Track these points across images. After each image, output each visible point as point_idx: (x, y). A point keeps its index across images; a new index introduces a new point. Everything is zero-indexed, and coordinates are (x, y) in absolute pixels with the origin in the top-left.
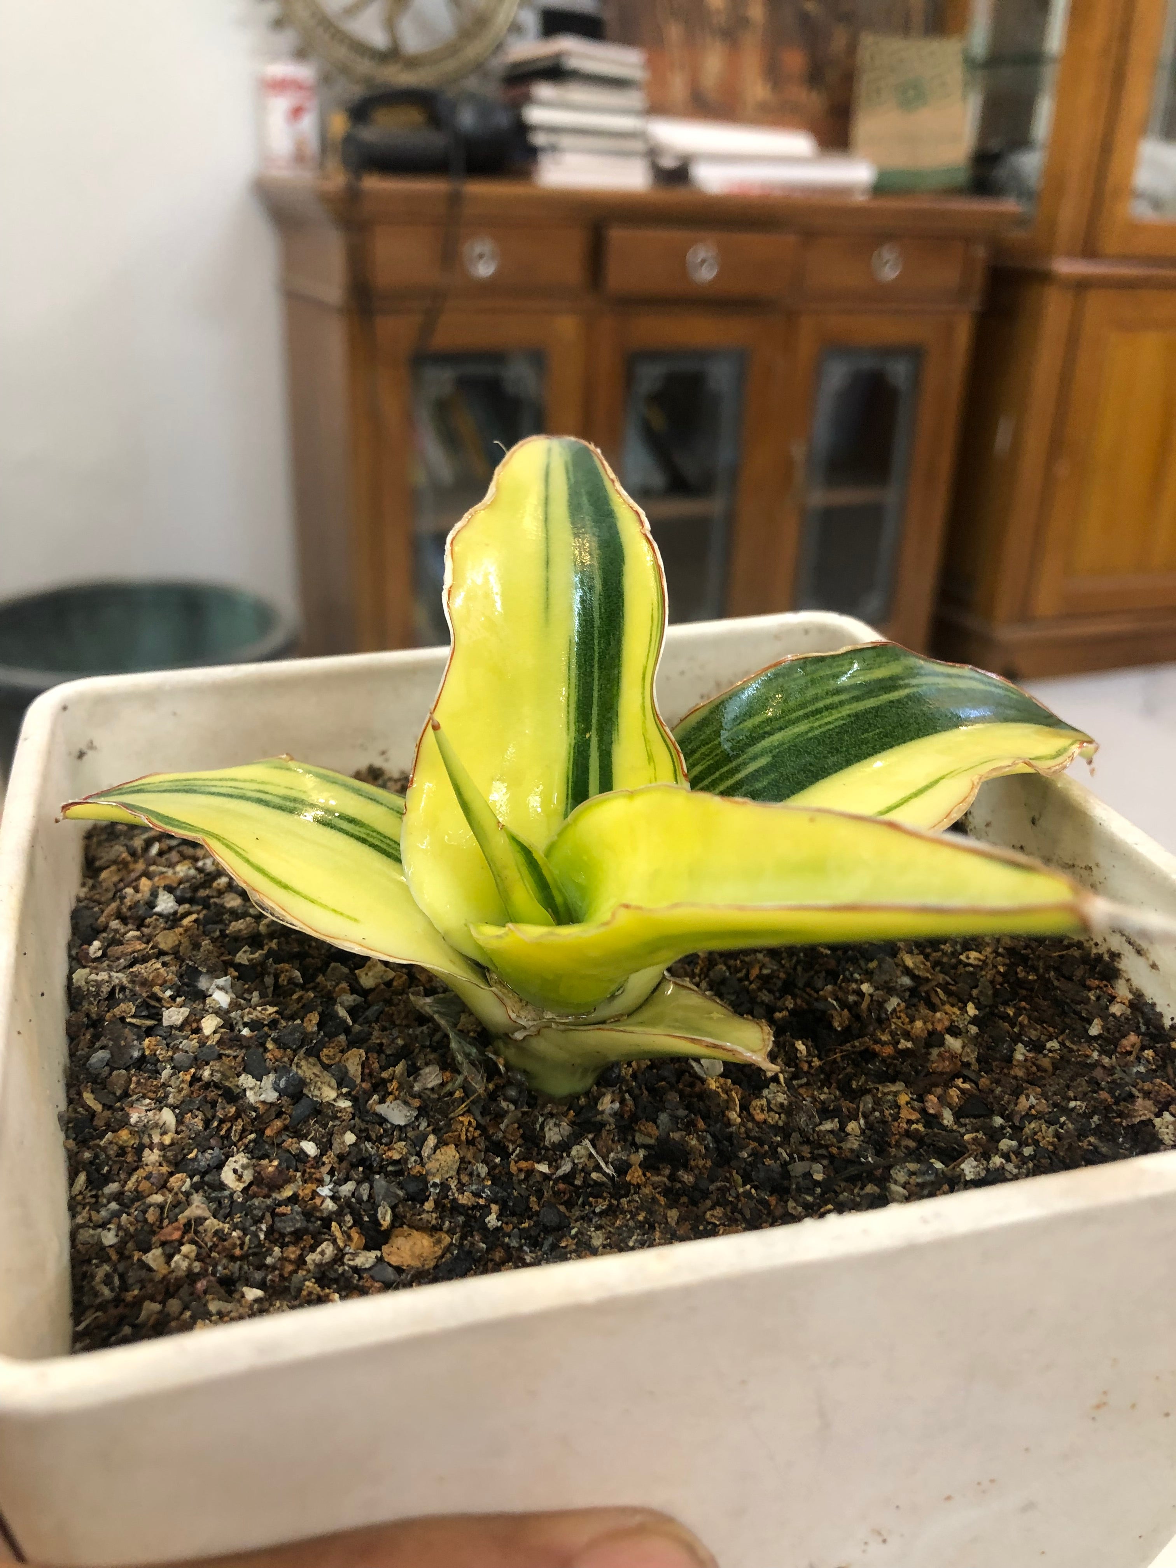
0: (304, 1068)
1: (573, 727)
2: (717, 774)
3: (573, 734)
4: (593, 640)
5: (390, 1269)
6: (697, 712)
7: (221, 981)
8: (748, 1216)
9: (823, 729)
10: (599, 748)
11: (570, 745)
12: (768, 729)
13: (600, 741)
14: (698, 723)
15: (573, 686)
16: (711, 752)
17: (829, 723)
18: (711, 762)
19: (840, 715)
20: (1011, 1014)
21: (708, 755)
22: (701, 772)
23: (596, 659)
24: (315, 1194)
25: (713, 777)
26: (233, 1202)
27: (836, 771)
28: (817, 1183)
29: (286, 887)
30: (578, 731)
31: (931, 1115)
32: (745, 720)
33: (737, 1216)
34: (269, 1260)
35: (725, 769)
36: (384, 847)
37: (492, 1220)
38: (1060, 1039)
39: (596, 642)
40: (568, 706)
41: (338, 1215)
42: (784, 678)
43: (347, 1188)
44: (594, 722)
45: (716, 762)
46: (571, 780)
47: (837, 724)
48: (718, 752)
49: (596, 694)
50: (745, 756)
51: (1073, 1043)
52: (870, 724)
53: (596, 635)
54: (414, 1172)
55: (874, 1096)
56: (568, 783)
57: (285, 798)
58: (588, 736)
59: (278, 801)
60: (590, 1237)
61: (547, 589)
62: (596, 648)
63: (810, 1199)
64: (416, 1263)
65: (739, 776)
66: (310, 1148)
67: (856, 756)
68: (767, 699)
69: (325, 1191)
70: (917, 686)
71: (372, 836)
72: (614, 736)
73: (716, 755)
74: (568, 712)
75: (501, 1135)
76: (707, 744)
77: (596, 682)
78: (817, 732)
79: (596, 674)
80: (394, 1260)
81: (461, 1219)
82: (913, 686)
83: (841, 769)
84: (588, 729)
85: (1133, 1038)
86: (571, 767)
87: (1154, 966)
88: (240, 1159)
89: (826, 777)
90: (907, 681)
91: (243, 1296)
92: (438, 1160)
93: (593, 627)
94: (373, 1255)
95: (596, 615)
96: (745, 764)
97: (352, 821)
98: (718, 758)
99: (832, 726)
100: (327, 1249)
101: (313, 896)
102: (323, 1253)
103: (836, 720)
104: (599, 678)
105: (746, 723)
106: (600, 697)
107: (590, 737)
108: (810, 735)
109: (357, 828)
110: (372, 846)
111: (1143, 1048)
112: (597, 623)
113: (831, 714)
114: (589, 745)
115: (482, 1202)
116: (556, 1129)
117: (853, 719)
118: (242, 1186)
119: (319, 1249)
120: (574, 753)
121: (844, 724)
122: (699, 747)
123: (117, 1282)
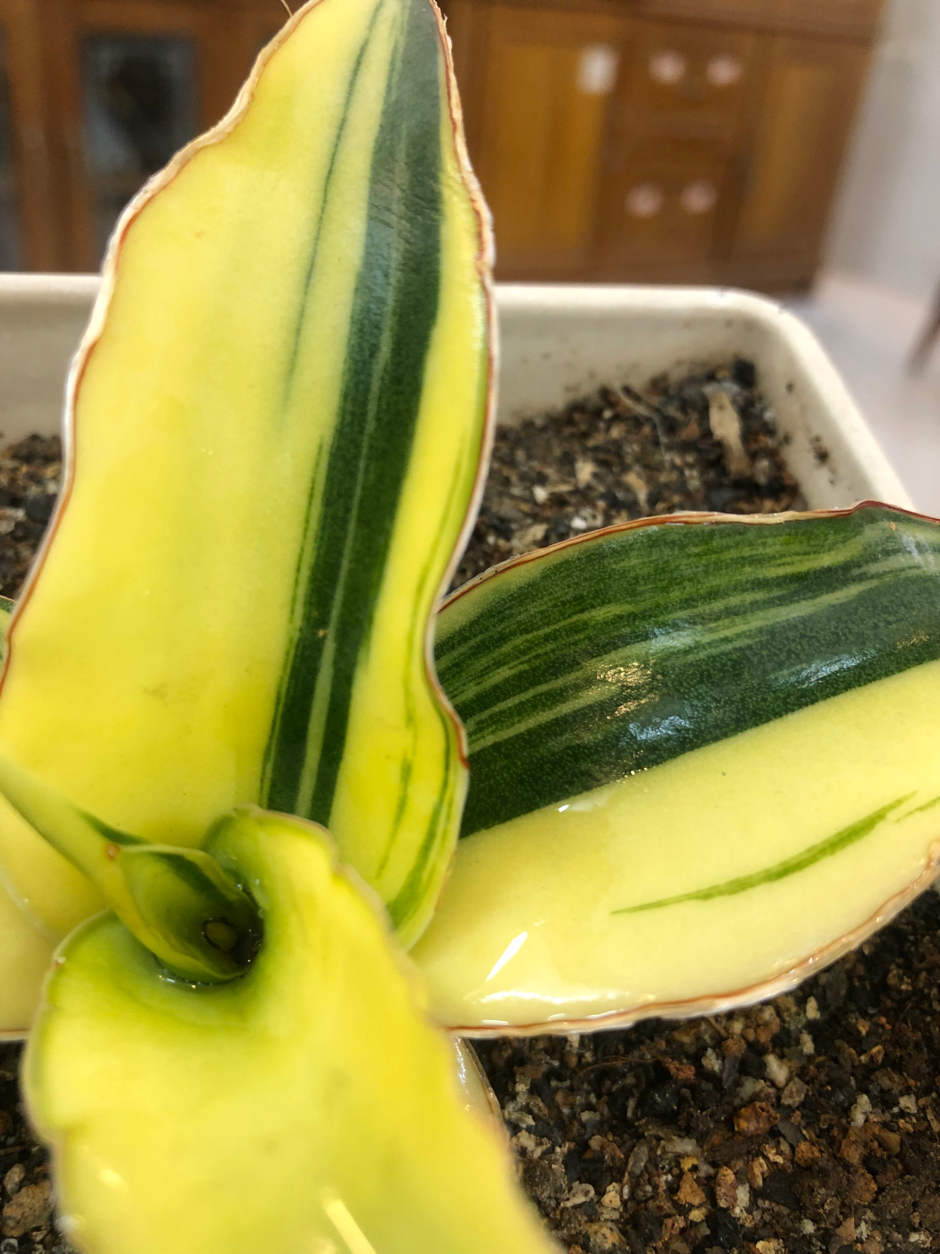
1: (300, 610)
2: (531, 693)
3: (298, 622)
4: (357, 457)
6: (523, 567)
9: (714, 651)
10: (334, 663)
11: (291, 641)
12: (626, 630)
13: (339, 653)
14: (520, 588)
15: (311, 534)
16: (530, 648)
17: (726, 640)
18: (526, 667)
19: (745, 628)
20: (864, 1032)
21: (524, 653)
22: (507, 680)
25: (523, 697)
27: (716, 739)
30: (307, 618)
31: (722, 1209)
32: (593, 607)
35: (543, 688)
38: (922, 1102)
39: (362, 464)
40: (298, 570)
42: (672, 549)
44: (335, 612)
45: (534, 669)
46: (283, 701)
47: (738, 644)
48: (540, 651)
49: (345, 565)
50: (579, 674)
52: (789, 652)
53: (365, 451)
55: (652, 1150)
56: (278, 704)
58: (321, 633)
61: (298, 332)
62: (360, 477)
65: (565, 709)
67: (755, 714)
68: (636, 578)
70: (878, 576)
72: (361, 655)
73: (537, 657)
74: (297, 582)
76: (527, 631)
77: (349, 542)
78: (702, 655)
79: (352, 526)
82: (872, 577)
83: (725, 735)
84: (322, 622)
86: (286, 679)
89: (699, 746)
90: (864, 569)
92: (21, 1205)
93: (361, 432)
95: (372, 408)
96: (578, 688)
98: (537, 662)
99: (729, 647)
103: (738, 636)
104: (355, 539)
105: (594, 613)
106: (352, 573)
107: (324, 637)
108: (691, 658)
112: (370, 426)
113: (734, 625)
114: (320, 651)
117: (764, 638)
120: (296, 656)
121: (749, 647)
122: (514, 633)
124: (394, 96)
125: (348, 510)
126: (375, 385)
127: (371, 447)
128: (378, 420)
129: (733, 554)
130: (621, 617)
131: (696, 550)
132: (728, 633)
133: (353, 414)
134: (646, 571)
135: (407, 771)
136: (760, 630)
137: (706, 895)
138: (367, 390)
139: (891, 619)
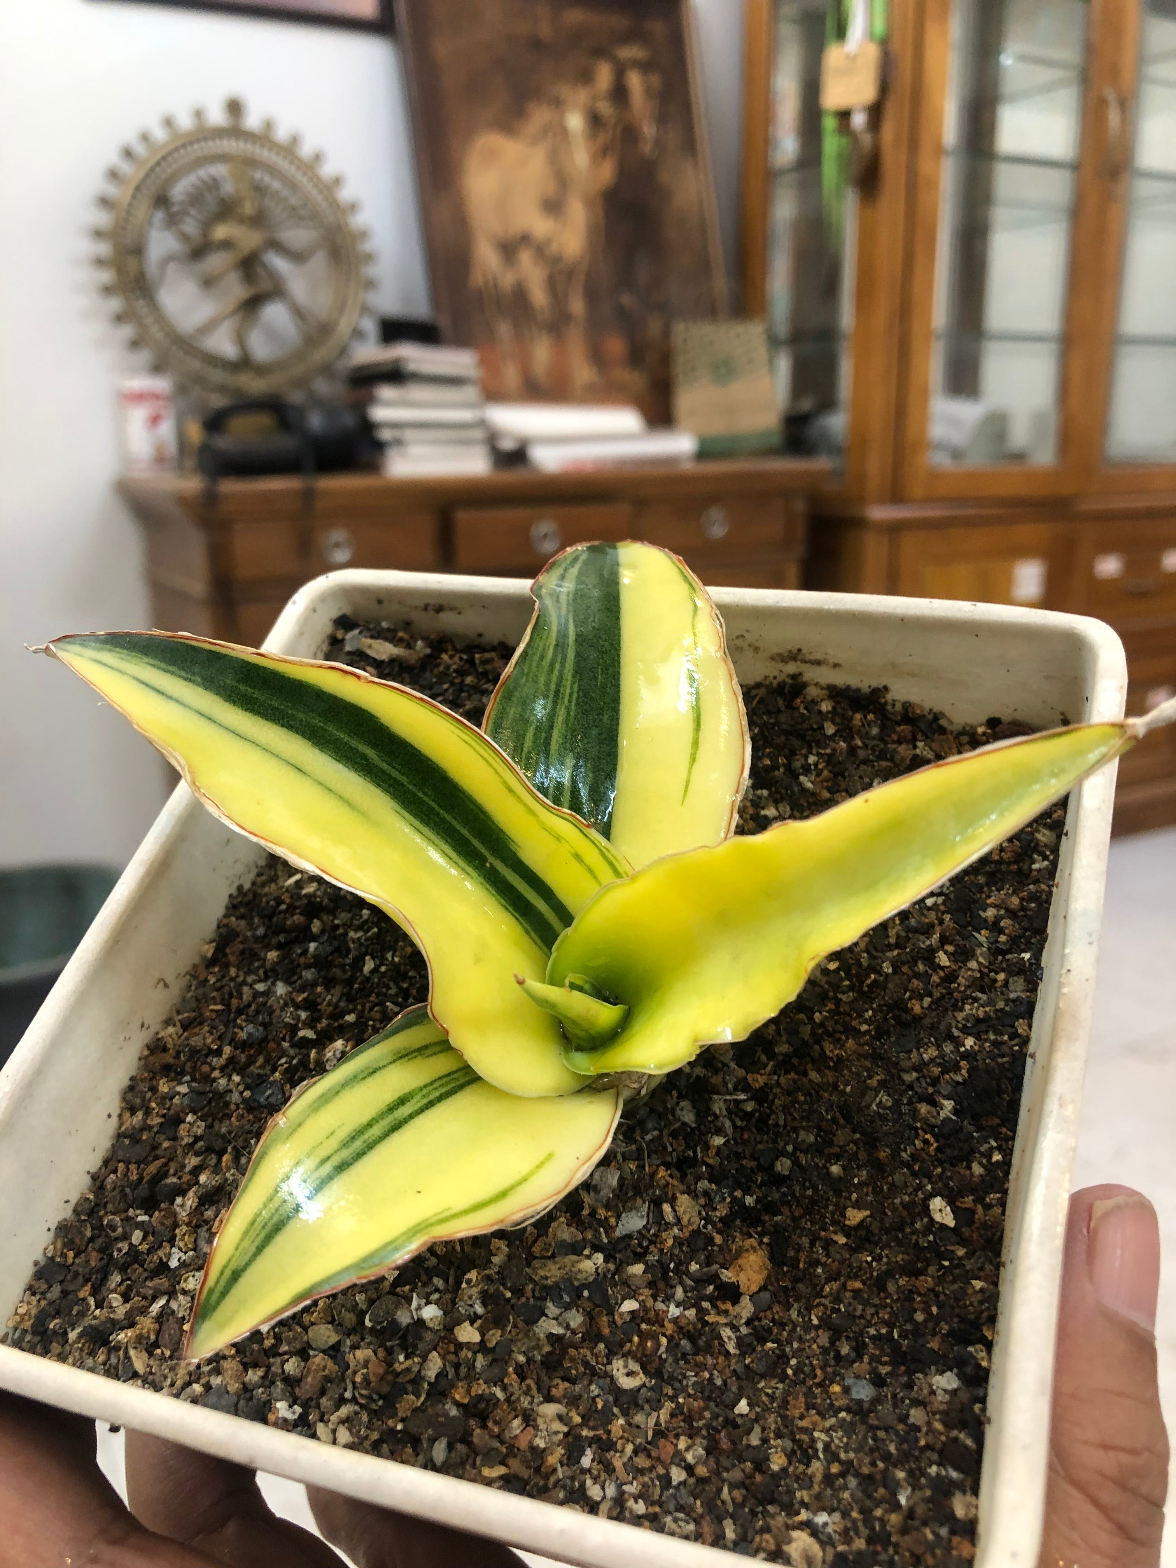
0: (548, 1274)
1: (470, 870)
3: (474, 874)
4: (414, 795)
5: (761, 1294)
7: (415, 1304)
8: (842, 1029)
9: (574, 702)
10: (507, 866)
11: (481, 884)
12: (543, 735)
13: (503, 860)
15: (437, 842)
19: (570, 682)
23: (435, 806)
24: (675, 1321)
26: (651, 1389)
28: (838, 970)
29: (503, 1194)
30: (476, 868)
32: (523, 744)
33: (838, 1035)
34: (719, 1382)
36: (443, 1090)
37: (749, 1200)
39: (420, 795)
40: (450, 859)
41: (701, 1312)
43: (679, 1293)
44: (483, 850)
46: (508, 907)
49: (464, 832)
51: (825, 748)
53: (414, 789)
54: (687, 1234)
56: (508, 910)
57: (345, 1145)
58: (488, 865)
59: (345, 1154)
60: (803, 1141)
61: (330, 790)
62: (426, 799)
63: (847, 983)
64: (765, 1272)
66: (629, 1305)
69: (674, 1311)
71: (429, 1093)
72: (513, 847)
75: (674, 1154)
77: (455, 823)
79: (448, 817)
80: (754, 1288)
81: (738, 1222)
84: (483, 860)
85: (858, 716)
86: (499, 897)
87: (836, 665)
88: (618, 1368)
91: (742, 1416)
92: (683, 1213)
93: (403, 786)
94: (745, 1300)
95: (395, 774)
97: (402, 1101)
100: (726, 1333)
101: (518, 1177)
102: (730, 1338)
104: (455, 819)
105: (526, 745)
106: (471, 830)
107: (492, 864)
109: (414, 1101)
110: (440, 1099)
111: (865, 717)
112: (404, 780)
114: (496, 870)
115: (728, 1200)
116: (684, 1112)
118: (642, 1375)
119: (726, 1339)
120: (491, 886)
121: (580, 686)
123: (682, 1515)
124: (199, 679)
125: (438, 814)
126: (385, 766)
127: (415, 785)
128: (403, 774)
129: (534, 664)
130: (535, 734)
131: (524, 680)
132: (568, 691)
133: (391, 785)
134: (520, 709)
135: (578, 857)
136: (573, 676)
137: (693, 760)
138: (383, 772)
139: (592, 619)
